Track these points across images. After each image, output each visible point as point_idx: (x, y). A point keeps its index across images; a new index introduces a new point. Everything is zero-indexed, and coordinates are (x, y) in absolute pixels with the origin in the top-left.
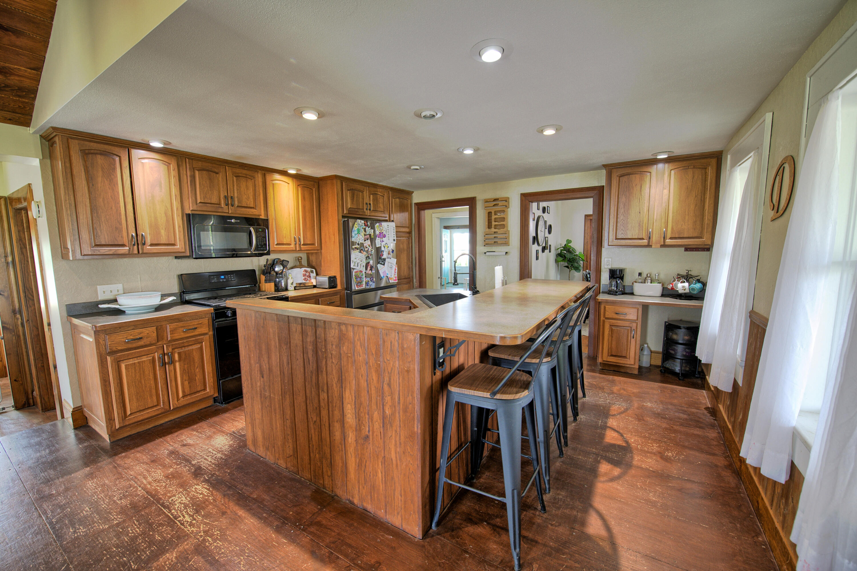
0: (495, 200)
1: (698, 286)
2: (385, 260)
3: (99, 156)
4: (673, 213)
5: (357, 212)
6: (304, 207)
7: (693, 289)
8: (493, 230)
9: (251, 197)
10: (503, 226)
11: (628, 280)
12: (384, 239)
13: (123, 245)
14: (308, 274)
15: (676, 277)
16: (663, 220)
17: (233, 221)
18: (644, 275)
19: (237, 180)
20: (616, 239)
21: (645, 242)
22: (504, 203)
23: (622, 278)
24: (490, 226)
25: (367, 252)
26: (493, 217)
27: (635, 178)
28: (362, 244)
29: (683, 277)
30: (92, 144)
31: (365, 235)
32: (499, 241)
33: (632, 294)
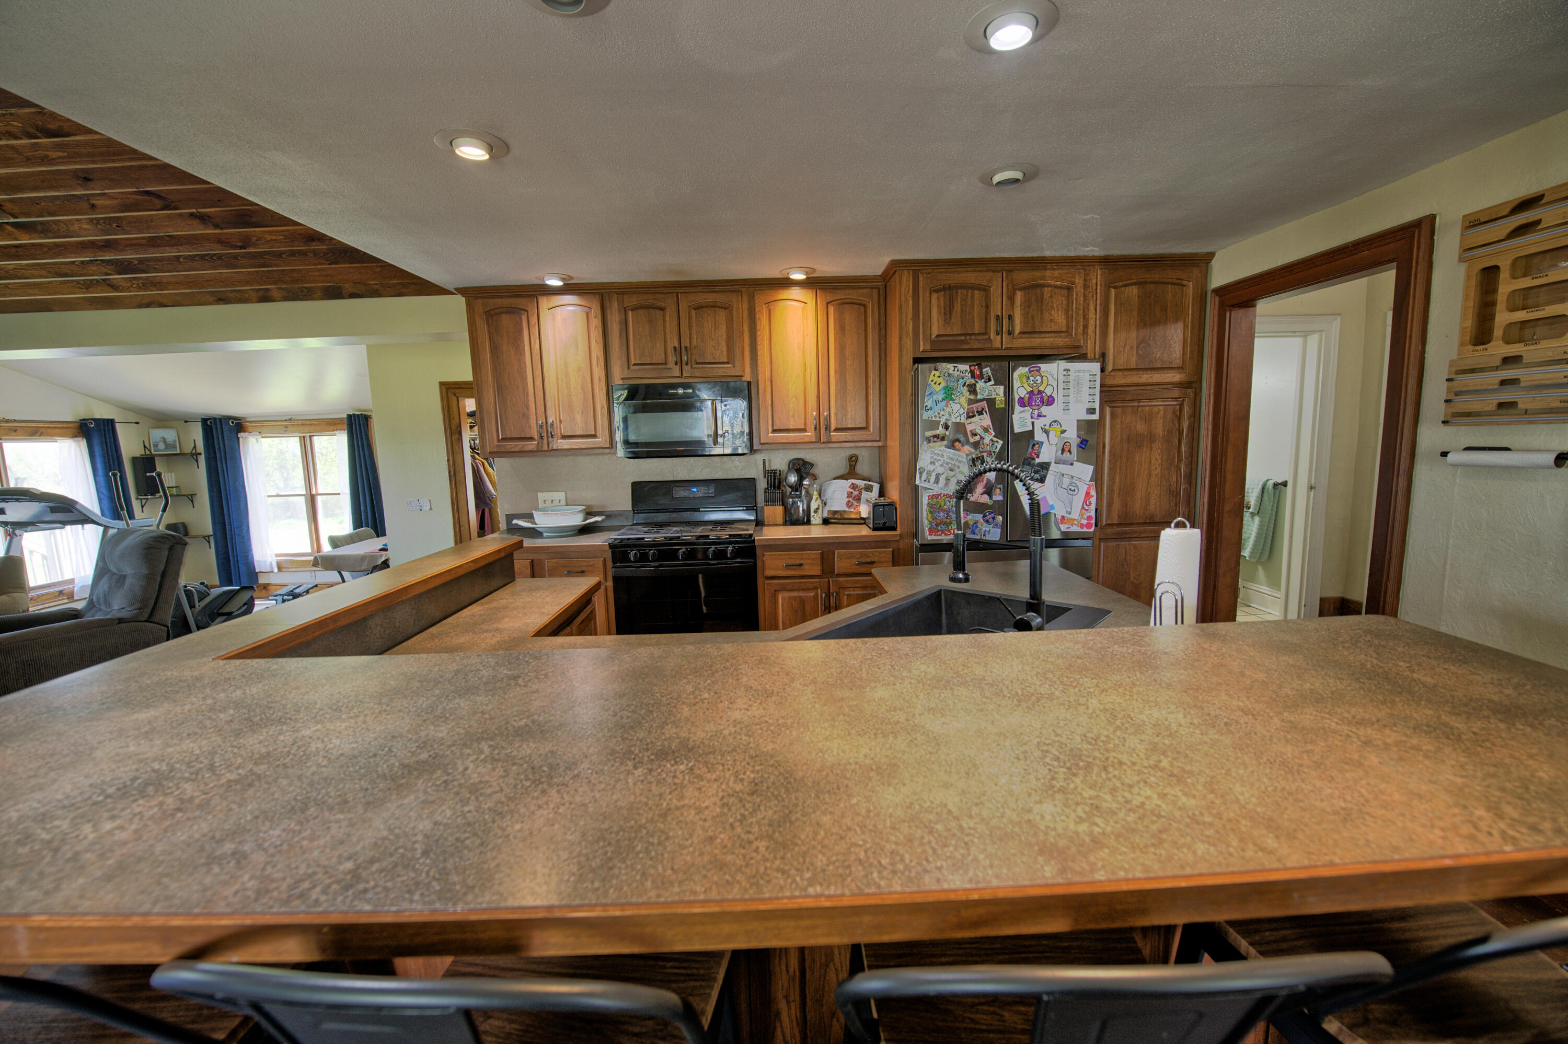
2: (1045, 466)
3: (504, 316)
5: (963, 342)
6: (841, 348)
8: (1498, 349)
9: (724, 343)
12: (1045, 410)
13: (531, 439)
14: (856, 493)
17: (680, 391)
19: (696, 314)
24: (1483, 335)
25: (976, 445)
26: (1506, 287)
28: (960, 427)
30: (496, 300)
31: (970, 402)
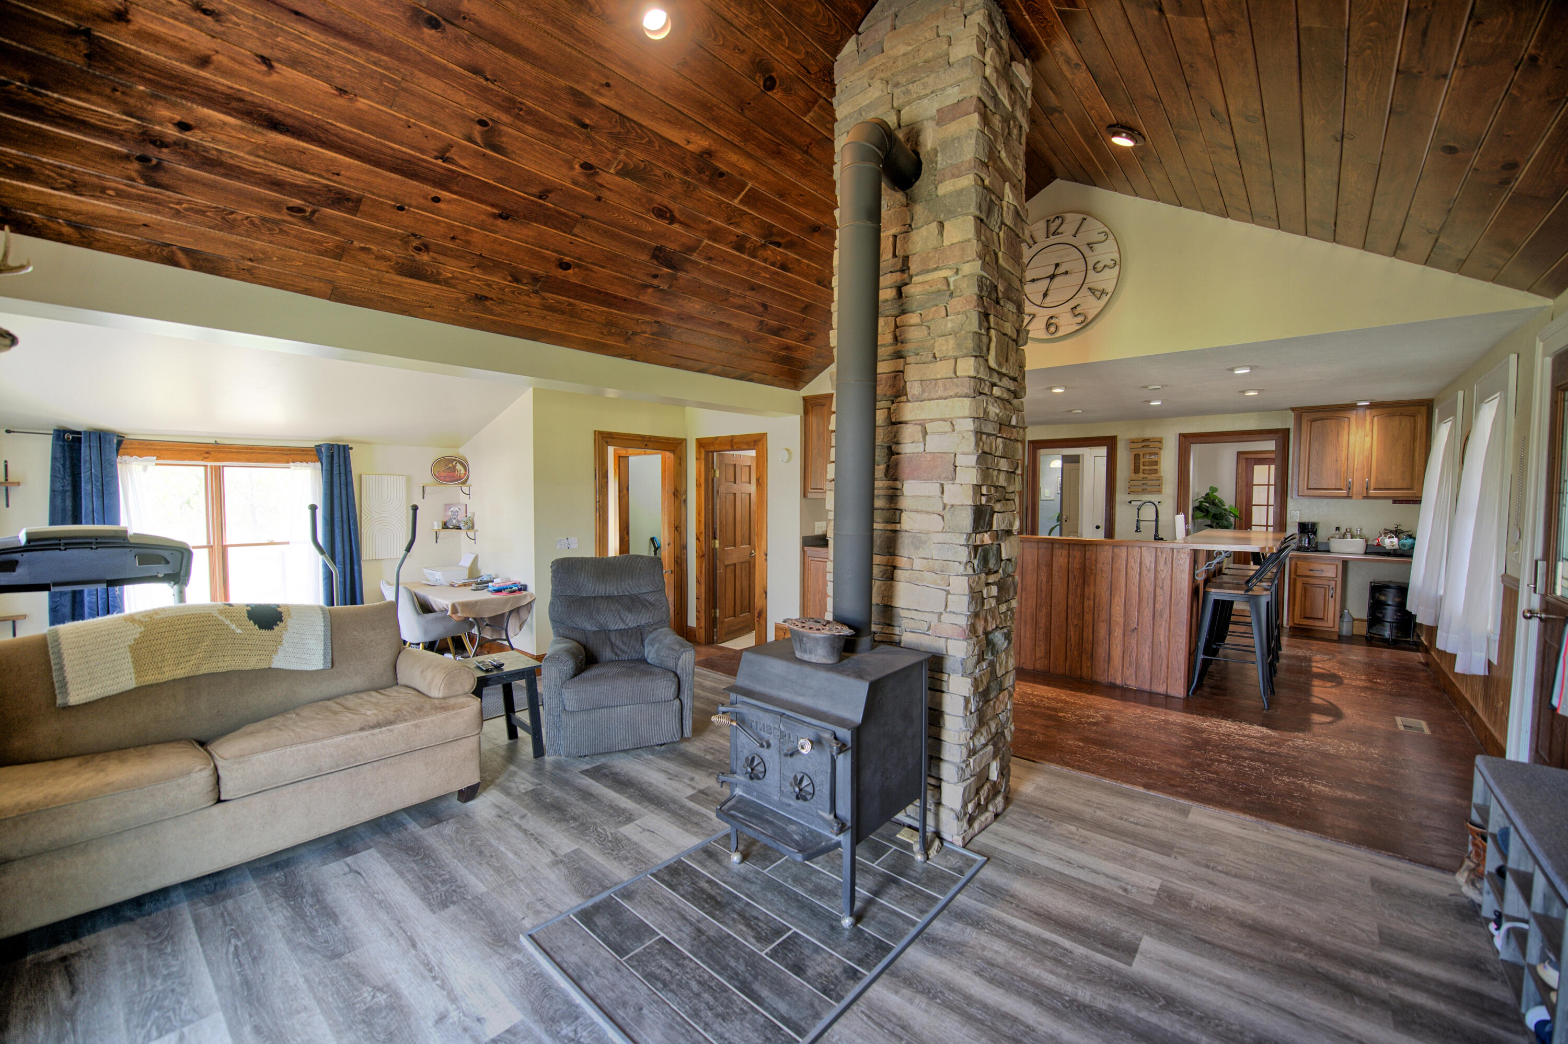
0: (1145, 440)
1: (1409, 541)
4: (1377, 462)
7: (1404, 545)
8: (1141, 475)
10: (1156, 471)
11: (1322, 535)
15: (1382, 532)
16: (1365, 470)
18: (1343, 531)
20: (1308, 489)
21: (1344, 492)
22: (1157, 444)
23: (1315, 533)
24: (1136, 470)
26: (1142, 460)
27: (1331, 424)
29: (1391, 532)
32: (1149, 489)
33: (1329, 551)
